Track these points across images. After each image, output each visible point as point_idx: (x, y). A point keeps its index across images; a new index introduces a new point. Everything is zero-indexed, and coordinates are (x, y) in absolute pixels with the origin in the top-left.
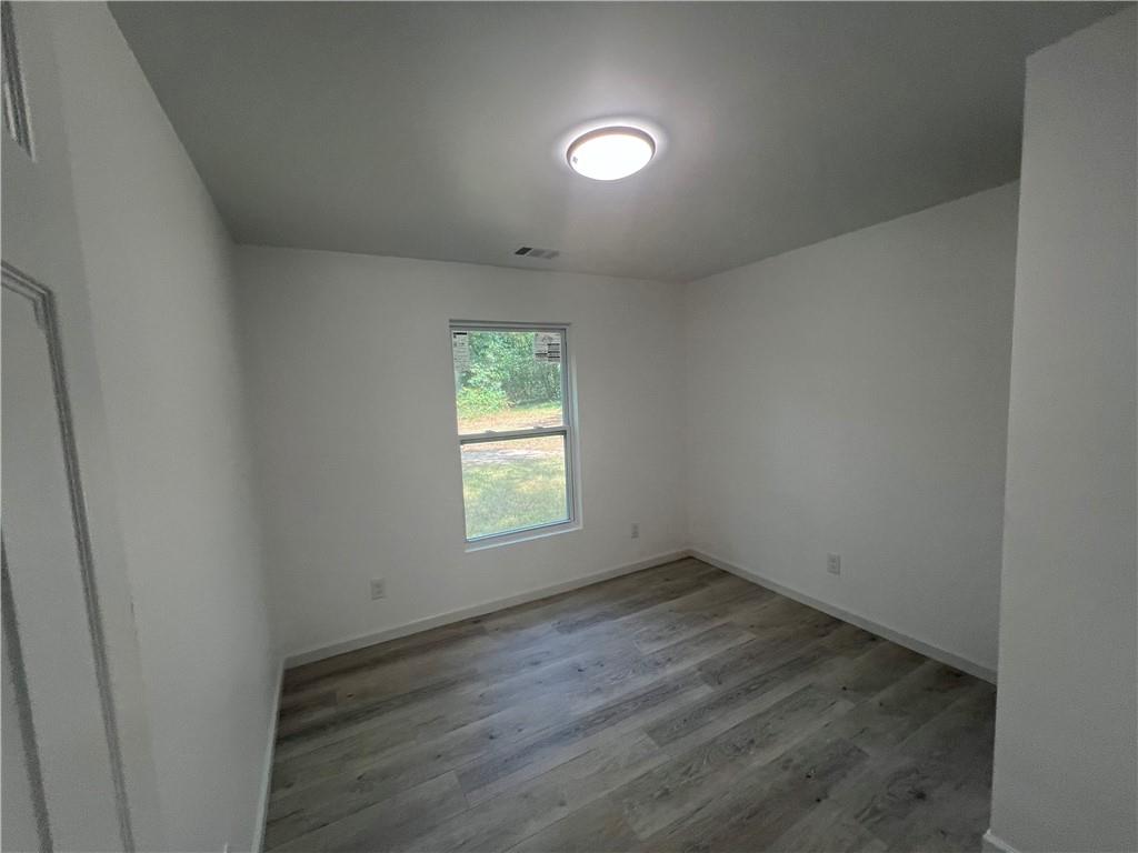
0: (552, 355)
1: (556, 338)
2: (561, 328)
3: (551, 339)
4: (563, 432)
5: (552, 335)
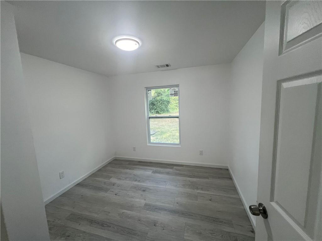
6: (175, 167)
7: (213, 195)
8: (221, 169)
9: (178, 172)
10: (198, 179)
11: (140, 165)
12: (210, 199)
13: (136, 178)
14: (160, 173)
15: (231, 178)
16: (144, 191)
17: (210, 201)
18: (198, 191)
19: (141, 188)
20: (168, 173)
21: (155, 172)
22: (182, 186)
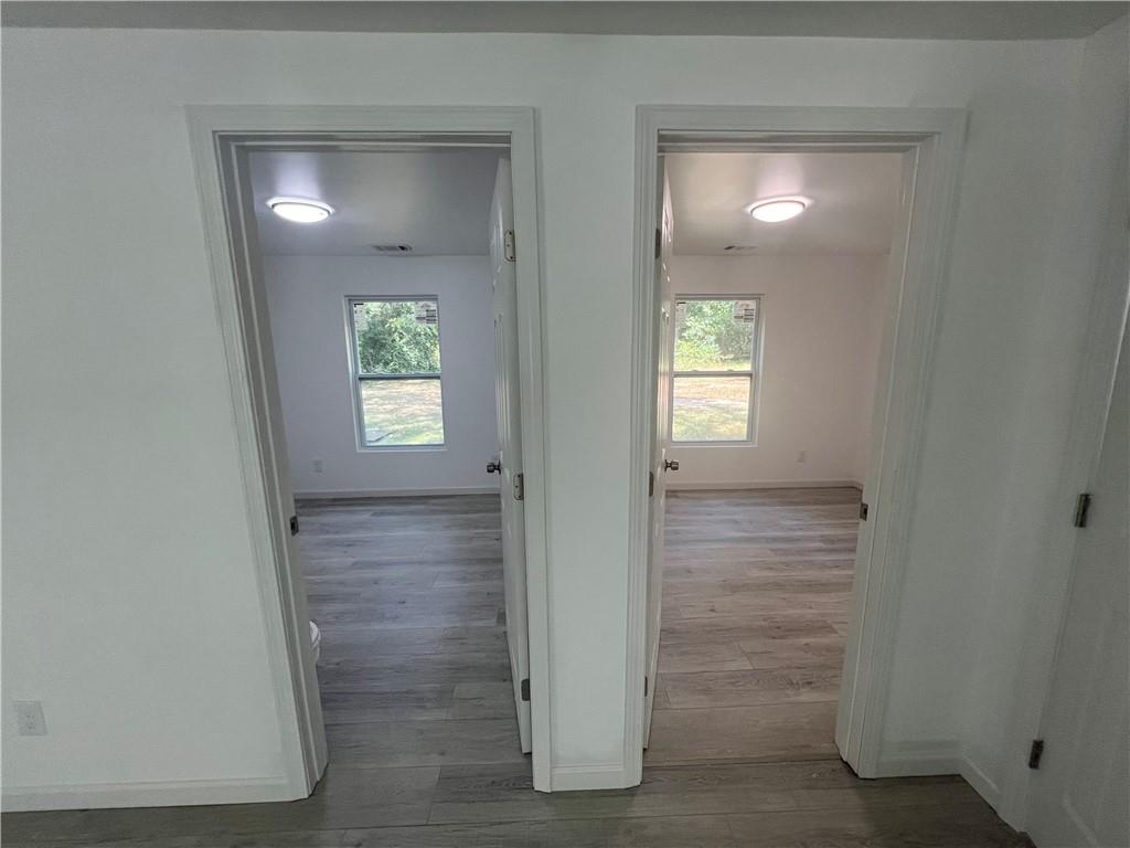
0: (747, 318)
1: (752, 304)
2: (757, 297)
3: (747, 305)
4: (750, 375)
5: (748, 302)
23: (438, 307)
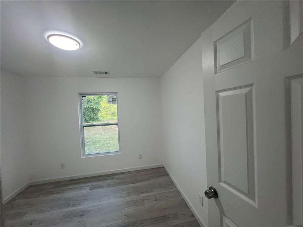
6: (116, 177)
7: (157, 194)
8: (158, 168)
9: (120, 181)
10: (141, 183)
11: (72, 184)
12: (155, 199)
13: (68, 203)
14: (99, 187)
15: (167, 175)
16: (82, 216)
17: (156, 201)
18: (143, 195)
19: (77, 214)
20: (109, 185)
21: (92, 188)
22: (127, 195)
23: (117, 97)
